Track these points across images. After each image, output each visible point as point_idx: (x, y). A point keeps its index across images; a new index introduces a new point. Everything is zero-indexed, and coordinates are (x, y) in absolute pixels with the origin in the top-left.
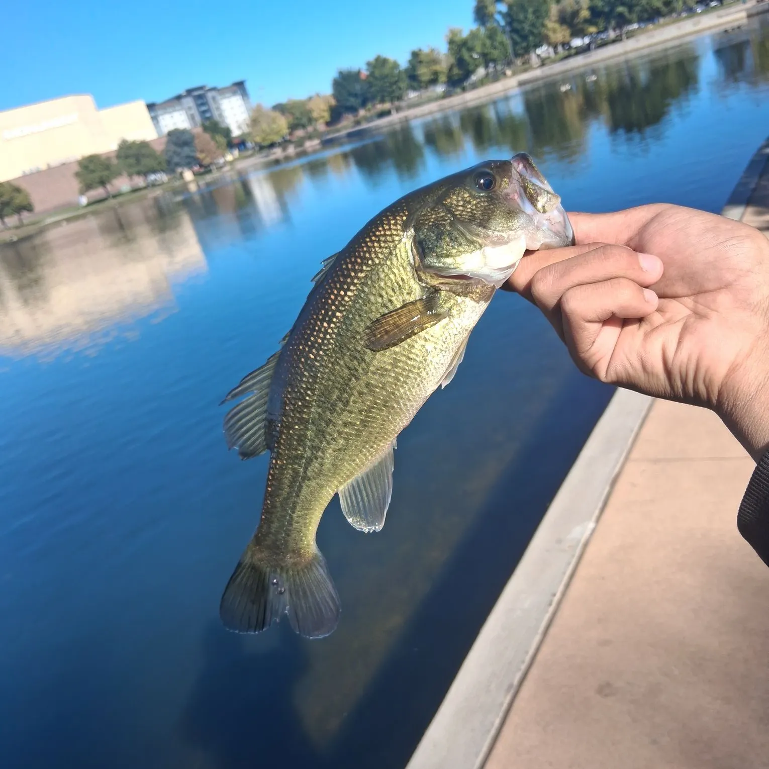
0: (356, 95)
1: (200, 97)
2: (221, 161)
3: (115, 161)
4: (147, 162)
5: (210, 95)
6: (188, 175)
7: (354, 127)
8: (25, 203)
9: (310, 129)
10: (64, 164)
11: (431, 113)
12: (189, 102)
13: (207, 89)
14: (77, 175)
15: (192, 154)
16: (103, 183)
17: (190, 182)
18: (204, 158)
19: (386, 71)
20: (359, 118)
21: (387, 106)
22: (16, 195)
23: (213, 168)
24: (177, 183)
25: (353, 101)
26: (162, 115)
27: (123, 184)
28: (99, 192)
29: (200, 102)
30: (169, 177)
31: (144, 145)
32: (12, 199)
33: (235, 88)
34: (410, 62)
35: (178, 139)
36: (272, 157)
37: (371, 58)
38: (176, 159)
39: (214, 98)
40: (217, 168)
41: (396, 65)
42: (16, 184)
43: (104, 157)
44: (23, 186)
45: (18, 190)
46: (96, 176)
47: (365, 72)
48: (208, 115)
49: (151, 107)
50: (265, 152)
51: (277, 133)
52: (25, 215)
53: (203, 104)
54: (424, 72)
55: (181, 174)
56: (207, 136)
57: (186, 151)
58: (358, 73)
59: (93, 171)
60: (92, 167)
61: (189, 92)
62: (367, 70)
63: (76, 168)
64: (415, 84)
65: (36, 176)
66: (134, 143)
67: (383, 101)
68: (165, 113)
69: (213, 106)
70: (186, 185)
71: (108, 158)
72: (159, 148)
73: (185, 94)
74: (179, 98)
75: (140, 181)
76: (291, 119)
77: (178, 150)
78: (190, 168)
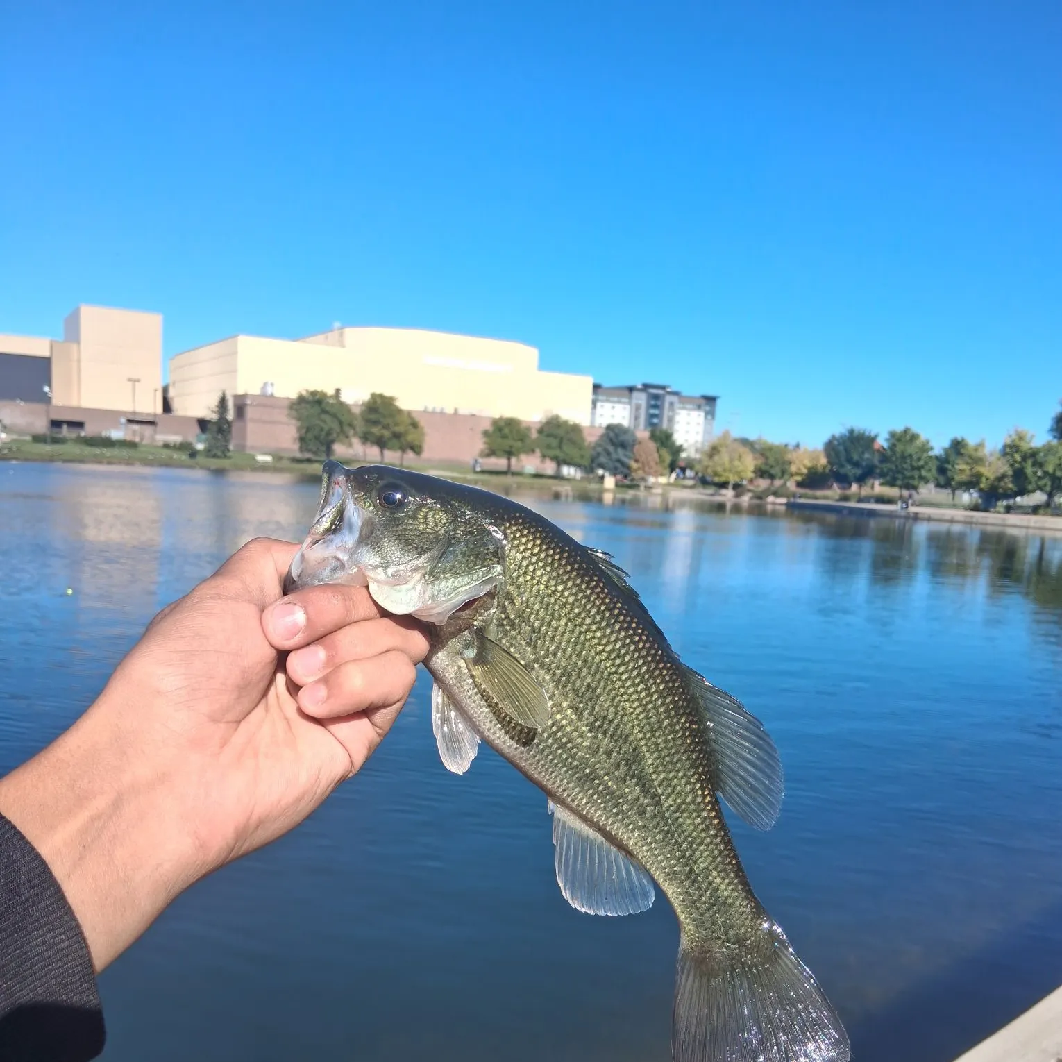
0: (856, 464)
1: (656, 397)
2: (652, 480)
3: (534, 435)
4: (569, 450)
5: (669, 399)
6: (610, 482)
7: (838, 500)
8: (417, 443)
9: (778, 483)
10: (473, 415)
11: (952, 521)
12: (641, 399)
13: (669, 390)
14: (486, 433)
15: (626, 460)
16: (509, 454)
17: (608, 490)
18: (636, 470)
19: (911, 450)
20: (848, 492)
21: (893, 492)
22: (413, 430)
23: (642, 485)
24: (593, 486)
25: (849, 470)
26: (602, 401)
27: (530, 463)
28: (500, 463)
29: (653, 402)
30: (584, 475)
31: (576, 429)
32: (406, 433)
33: (703, 401)
34: (946, 450)
35: (616, 437)
36: (718, 499)
37: (899, 428)
38: (603, 459)
39: (671, 404)
40: (645, 487)
41: (925, 448)
42: (417, 417)
43: (524, 425)
44: (423, 423)
45: (415, 425)
46: (507, 443)
47: (882, 442)
48: (655, 421)
49: (596, 387)
50: (710, 490)
51: (738, 473)
52: (410, 455)
53: (655, 407)
54: (961, 469)
55: (602, 478)
56: (652, 446)
57: (621, 453)
58: (872, 440)
59: (504, 437)
60: (506, 431)
61: (646, 387)
62: (887, 440)
63: (488, 426)
64: (942, 480)
65: (439, 416)
66: (566, 422)
67: (892, 484)
68: (608, 401)
69: (667, 413)
70: (602, 491)
71: (529, 429)
72: (591, 438)
73: (639, 386)
74: (631, 389)
75: (550, 468)
76: (760, 462)
77: (611, 449)
78: (614, 474)
